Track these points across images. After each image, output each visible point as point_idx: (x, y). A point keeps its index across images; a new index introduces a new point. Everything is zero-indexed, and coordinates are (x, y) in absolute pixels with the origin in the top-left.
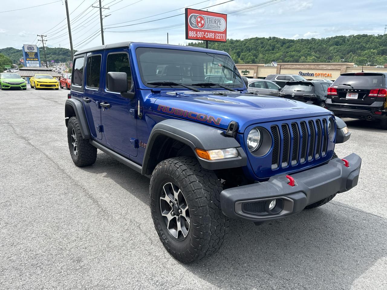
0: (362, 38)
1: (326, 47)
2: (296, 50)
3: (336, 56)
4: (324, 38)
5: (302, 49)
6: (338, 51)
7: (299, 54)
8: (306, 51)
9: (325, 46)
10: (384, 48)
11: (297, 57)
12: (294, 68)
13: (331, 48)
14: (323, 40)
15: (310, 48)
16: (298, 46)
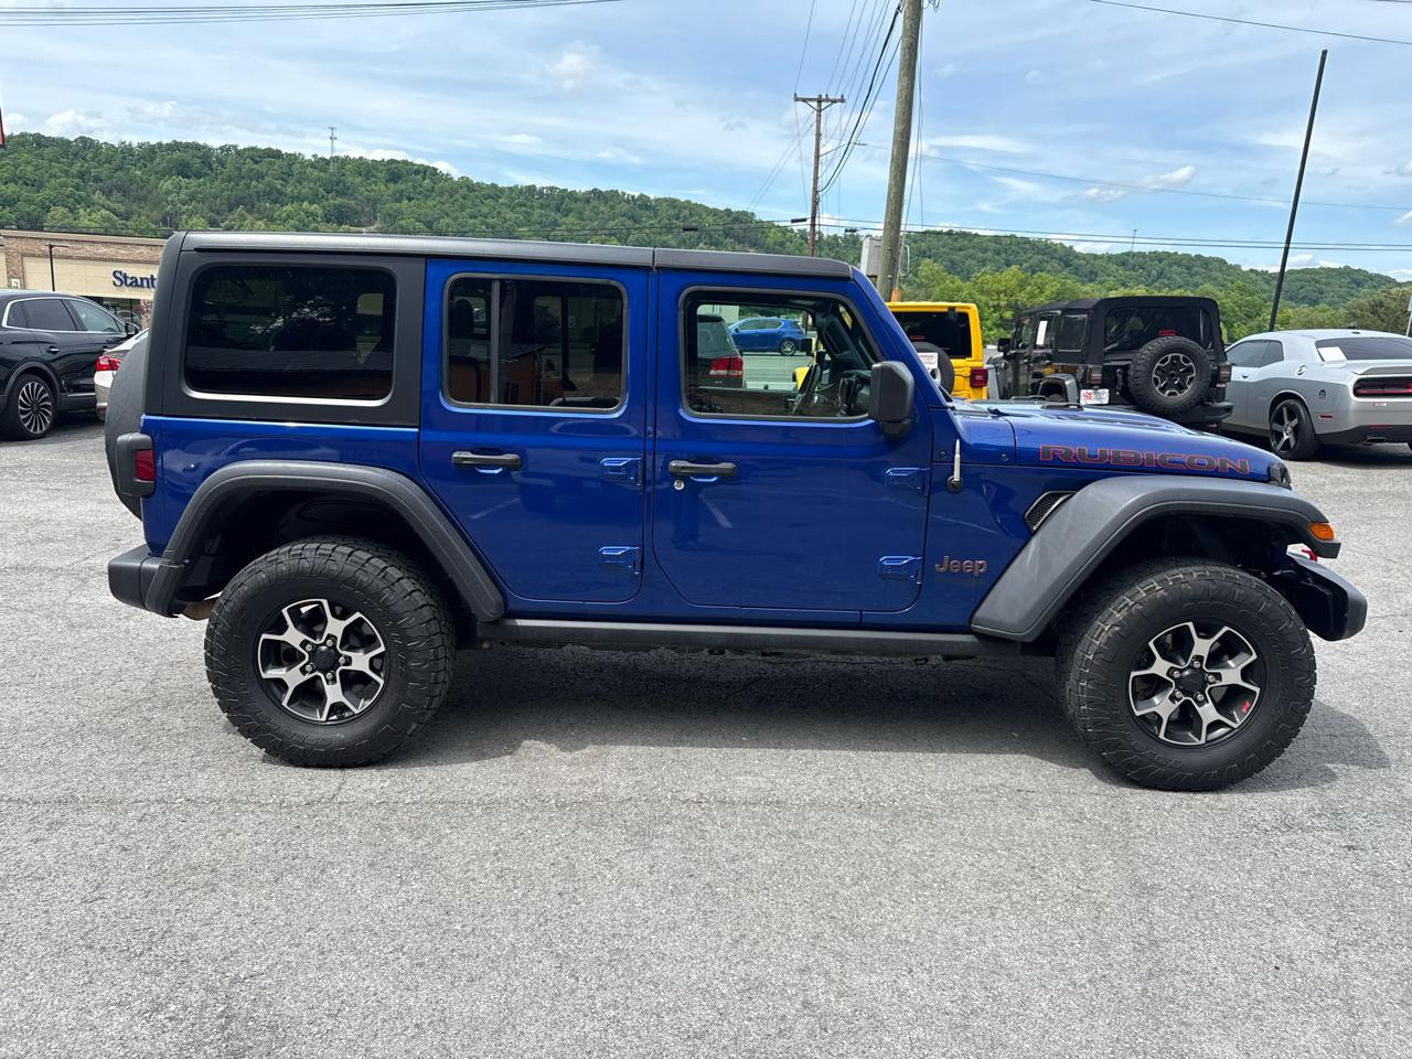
0: (267, 160)
1: (144, 177)
2: (20, 178)
3: (190, 216)
4: (130, 145)
5: (46, 176)
6: (192, 198)
7: (39, 197)
8: (65, 185)
9: (138, 173)
10: (339, 201)
11: (32, 207)
12: (87, 255)
13: (167, 185)
14: (127, 151)
15: (81, 175)
16: (28, 163)
